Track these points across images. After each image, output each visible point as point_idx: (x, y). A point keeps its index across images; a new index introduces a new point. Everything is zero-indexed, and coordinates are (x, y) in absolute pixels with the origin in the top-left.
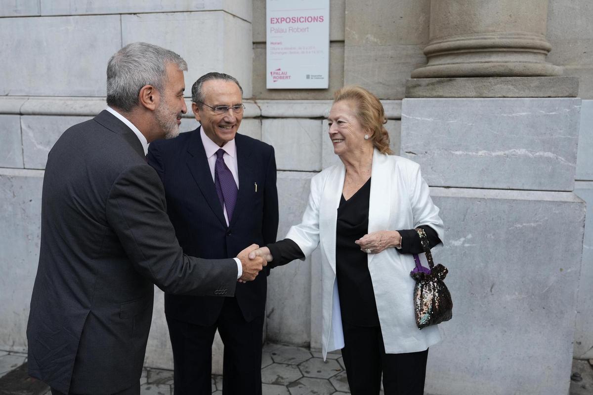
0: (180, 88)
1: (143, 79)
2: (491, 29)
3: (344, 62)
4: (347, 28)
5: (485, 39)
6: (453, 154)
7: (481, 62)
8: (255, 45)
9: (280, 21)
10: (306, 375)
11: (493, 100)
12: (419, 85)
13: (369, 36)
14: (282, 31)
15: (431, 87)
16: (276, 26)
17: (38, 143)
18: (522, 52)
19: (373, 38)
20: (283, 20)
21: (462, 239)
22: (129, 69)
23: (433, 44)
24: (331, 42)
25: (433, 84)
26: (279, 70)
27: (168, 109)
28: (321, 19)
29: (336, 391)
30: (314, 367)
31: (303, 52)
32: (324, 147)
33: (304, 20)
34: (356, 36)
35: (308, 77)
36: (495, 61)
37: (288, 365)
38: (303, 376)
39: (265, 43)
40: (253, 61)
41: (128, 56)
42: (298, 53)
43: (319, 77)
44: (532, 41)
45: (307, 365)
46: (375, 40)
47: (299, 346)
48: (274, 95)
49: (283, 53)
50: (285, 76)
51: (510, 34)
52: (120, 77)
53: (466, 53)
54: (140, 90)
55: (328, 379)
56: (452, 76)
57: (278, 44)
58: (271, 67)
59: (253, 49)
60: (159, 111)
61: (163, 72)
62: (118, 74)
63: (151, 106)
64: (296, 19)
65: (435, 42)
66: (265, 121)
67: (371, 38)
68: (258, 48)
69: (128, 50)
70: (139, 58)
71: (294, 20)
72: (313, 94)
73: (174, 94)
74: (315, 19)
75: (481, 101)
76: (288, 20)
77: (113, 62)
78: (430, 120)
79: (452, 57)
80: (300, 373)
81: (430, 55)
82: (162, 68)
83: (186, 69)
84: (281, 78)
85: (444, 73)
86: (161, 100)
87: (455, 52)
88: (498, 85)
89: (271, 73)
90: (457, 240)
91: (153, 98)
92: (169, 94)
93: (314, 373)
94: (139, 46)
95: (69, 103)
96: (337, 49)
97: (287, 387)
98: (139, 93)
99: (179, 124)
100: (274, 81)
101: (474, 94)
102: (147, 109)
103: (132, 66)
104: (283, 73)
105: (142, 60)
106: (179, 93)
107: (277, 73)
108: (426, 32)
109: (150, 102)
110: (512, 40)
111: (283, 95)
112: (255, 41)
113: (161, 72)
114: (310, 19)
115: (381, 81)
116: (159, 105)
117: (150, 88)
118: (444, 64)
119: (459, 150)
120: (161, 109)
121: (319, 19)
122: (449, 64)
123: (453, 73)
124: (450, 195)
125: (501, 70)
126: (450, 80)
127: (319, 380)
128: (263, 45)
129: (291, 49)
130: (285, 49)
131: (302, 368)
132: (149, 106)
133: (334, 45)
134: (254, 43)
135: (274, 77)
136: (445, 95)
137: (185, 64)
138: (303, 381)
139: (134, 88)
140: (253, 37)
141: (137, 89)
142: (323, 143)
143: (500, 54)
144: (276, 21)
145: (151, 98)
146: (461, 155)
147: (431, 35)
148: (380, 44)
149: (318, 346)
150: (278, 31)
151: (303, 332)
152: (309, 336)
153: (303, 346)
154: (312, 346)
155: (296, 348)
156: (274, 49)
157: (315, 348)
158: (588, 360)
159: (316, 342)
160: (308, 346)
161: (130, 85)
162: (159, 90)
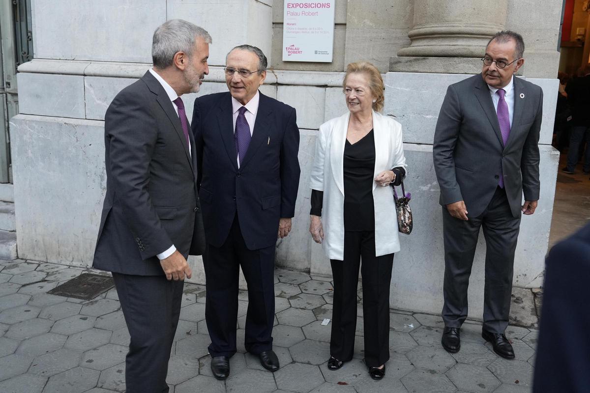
0: (204, 56)
1: (178, 46)
2: (458, 18)
3: (345, 41)
4: (349, 14)
5: (453, 26)
6: (424, 118)
7: (450, 45)
8: (274, 25)
9: (295, 6)
10: (304, 291)
11: (457, 76)
12: (400, 62)
13: (366, 20)
14: (297, 14)
15: (409, 63)
16: (292, 10)
17: (97, 99)
18: (483, 38)
19: (369, 23)
20: (297, 5)
21: (429, 185)
22: (168, 38)
23: (414, 29)
24: (336, 24)
25: (410, 61)
26: (293, 46)
27: (193, 70)
28: (328, 5)
29: (327, 303)
30: (311, 286)
31: (313, 32)
32: (326, 110)
33: (314, 5)
34: (356, 21)
35: (316, 52)
36: (461, 45)
37: (291, 284)
38: (302, 293)
39: (283, 23)
40: (273, 38)
41: (169, 29)
42: (309, 32)
43: (325, 53)
44: (491, 30)
45: (306, 285)
46: (371, 24)
47: (301, 271)
48: (289, 66)
49: (297, 32)
50: (297, 51)
51: (473, 24)
52: (161, 43)
53: (439, 37)
54: (174, 55)
55: (322, 295)
56: (426, 56)
57: (293, 24)
58: (286, 43)
59: (273, 28)
60: (187, 71)
61: (193, 43)
62: (160, 41)
63: (182, 67)
64: (308, 5)
65: (416, 28)
66: (280, 87)
68: (276, 27)
69: (169, 25)
70: (177, 31)
71: (306, 6)
72: (319, 67)
73: (199, 60)
74: (323, 6)
75: (448, 76)
76: (301, 6)
78: (407, 90)
79: (428, 40)
80: (300, 290)
81: (414, 38)
82: (193, 40)
83: (211, 42)
84: (294, 52)
85: (421, 53)
86: (189, 64)
87: (430, 36)
88: (462, 64)
89: (287, 48)
90: (425, 186)
91: (183, 61)
92: (196, 59)
93: (311, 291)
95: (123, 67)
96: (340, 30)
97: (288, 299)
98: (174, 57)
100: (289, 55)
101: (443, 70)
102: (178, 69)
103: (170, 37)
104: (296, 49)
105: (179, 33)
106: (204, 59)
107: (291, 49)
108: (411, 19)
109: (181, 64)
110: (474, 28)
111: (296, 66)
112: (274, 22)
113: (192, 43)
114: (319, 5)
115: (374, 57)
116: (188, 67)
117: (182, 54)
118: (422, 46)
119: (429, 115)
120: (188, 69)
121: (326, 6)
122: (425, 46)
123: (426, 53)
124: (421, 150)
125: (464, 52)
126: (424, 59)
127: (314, 296)
128: (280, 26)
129: (303, 29)
130: (298, 29)
131: (301, 287)
132: (180, 67)
133: (338, 27)
134: (273, 23)
135: (289, 52)
136: (420, 71)
137: (211, 39)
138: (301, 296)
139: (171, 53)
140: (273, 18)
141: (173, 53)
142: (326, 107)
143: (465, 39)
144: (291, 6)
145: (182, 61)
146: (430, 119)
147: (414, 22)
148: (374, 28)
149: (316, 271)
150: (293, 14)
151: (305, 259)
152: (310, 263)
153: (304, 272)
154: (311, 271)
155: (299, 272)
156: (289, 29)
157: (313, 273)
158: (531, 289)
159: (315, 268)
160: (308, 272)
161: (168, 50)
162: (189, 56)
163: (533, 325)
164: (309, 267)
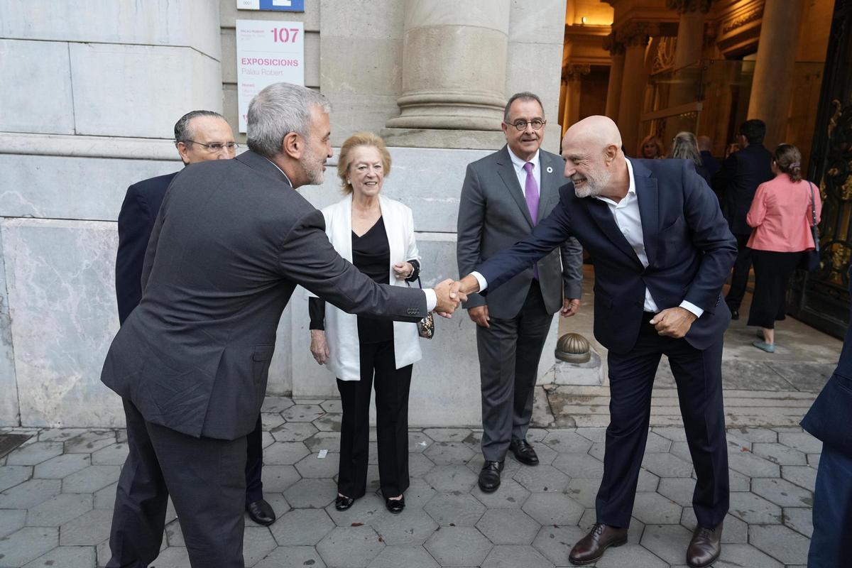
0: (325, 133)
1: (287, 125)
2: (456, 85)
4: (322, 74)
5: (451, 94)
6: (425, 201)
7: (449, 116)
8: (225, 86)
9: (251, 62)
10: (288, 420)
11: (458, 152)
12: (393, 135)
13: (344, 83)
14: (254, 73)
15: (403, 136)
16: (248, 67)
18: (484, 108)
19: (348, 87)
20: (255, 61)
21: (434, 280)
22: (272, 115)
23: (405, 96)
25: (405, 134)
27: (314, 156)
28: (296, 63)
29: (320, 431)
30: (296, 413)
33: (278, 62)
34: (332, 84)
36: (460, 116)
37: (271, 413)
38: (286, 422)
39: (236, 84)
40: (224, 103)
41: (270, 101)
44: (490, 98)
45: (289, 412)
46: (351, 89)
47: (280, 395)
51: (473, 91)
52: (262, 123)
53: (436, 106)
54: (283, 138)
55: (311, 422)
56: (423, 128)
57: (251, 86)
59: (223, 89)
60: (305, 160)
61: (308, 117)
62: (260, 121)
63: (296, 155)
64: (269, 62)
65: (407, 94)
67: (347, 86)
68: (227, 89)
69: (269, 93)
70: (282, 103)
71: (267, 62)
74: (289, 63)
75: (449, 151)
76: (261, 62)
77: (255, 107)
78: (403, 168)
79: (422, 109)
80: (282, 419)
81: (403, 107)
85: (415, 125)
86: (306, 148)
87: (425, 104)
88: (464, 138)
89: (244, 116)
90: (429, 281)
91: (297, 146)
92: (315, 140)
93: (296, 418)
94: (281, 88)
97: (270, 432)
98: (283, 141)
99: (324, 170)
101: (442, 145)
102: (292, 158)
103: (274, 112)
105: (285, 106)
108: (399, 83)
109: (295, 150)
110: (475, 97)
112: (224, 81)
113: (304, 117)
114: (284, 63)
116: (304, 153)
117: (295, 136)
118: (416, 116)
119: (430, 197)
120: (306, 157)
121: (293, 63)
122: (419, 116)
123: (423, 124)
124: (422, 239)
125: (465, 124)
126: (421, 131)
127: (301, 424)
128: (233, 87)
131: (284, 415)
132: (292, 155)
134: (223, 83)
136: (417, 145)
138: (285, 426)
139: (278, 136)
140: (223, 78)
141: (281, 136)
143: (465, 109)
144: (247, 61)
145: (295, 145)
146: (431, 202)
147: (404, 87)
148: (356, 93)
149: (300, 394)
150: (249, 72)
151: (284, 381)
152: (291, 384)
153: (285, 396)
154: (294, 394)
155: (277, 398)
156: (246, 91)
157: (296, 396)
158: (542, 386)
159: (298, 390)
160: (290, 395)
161: (273, 133)
162: (304, 138)
163: (550, 424)
164: (290, 389)
